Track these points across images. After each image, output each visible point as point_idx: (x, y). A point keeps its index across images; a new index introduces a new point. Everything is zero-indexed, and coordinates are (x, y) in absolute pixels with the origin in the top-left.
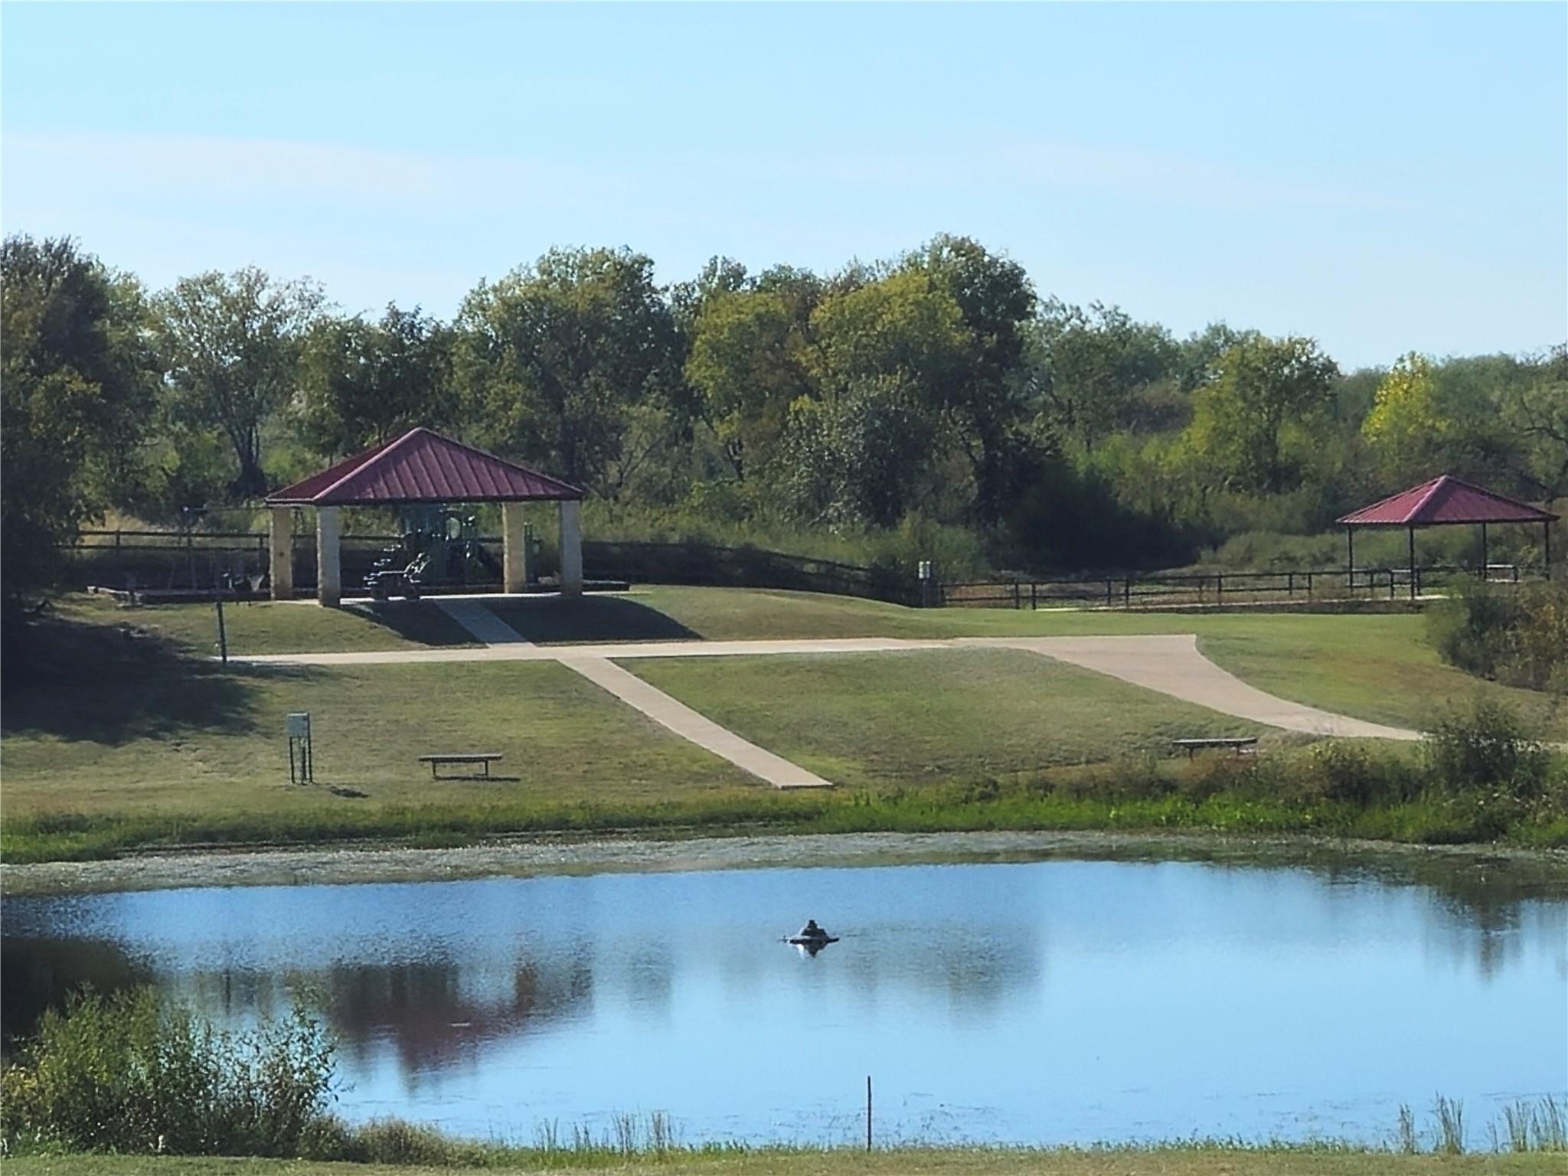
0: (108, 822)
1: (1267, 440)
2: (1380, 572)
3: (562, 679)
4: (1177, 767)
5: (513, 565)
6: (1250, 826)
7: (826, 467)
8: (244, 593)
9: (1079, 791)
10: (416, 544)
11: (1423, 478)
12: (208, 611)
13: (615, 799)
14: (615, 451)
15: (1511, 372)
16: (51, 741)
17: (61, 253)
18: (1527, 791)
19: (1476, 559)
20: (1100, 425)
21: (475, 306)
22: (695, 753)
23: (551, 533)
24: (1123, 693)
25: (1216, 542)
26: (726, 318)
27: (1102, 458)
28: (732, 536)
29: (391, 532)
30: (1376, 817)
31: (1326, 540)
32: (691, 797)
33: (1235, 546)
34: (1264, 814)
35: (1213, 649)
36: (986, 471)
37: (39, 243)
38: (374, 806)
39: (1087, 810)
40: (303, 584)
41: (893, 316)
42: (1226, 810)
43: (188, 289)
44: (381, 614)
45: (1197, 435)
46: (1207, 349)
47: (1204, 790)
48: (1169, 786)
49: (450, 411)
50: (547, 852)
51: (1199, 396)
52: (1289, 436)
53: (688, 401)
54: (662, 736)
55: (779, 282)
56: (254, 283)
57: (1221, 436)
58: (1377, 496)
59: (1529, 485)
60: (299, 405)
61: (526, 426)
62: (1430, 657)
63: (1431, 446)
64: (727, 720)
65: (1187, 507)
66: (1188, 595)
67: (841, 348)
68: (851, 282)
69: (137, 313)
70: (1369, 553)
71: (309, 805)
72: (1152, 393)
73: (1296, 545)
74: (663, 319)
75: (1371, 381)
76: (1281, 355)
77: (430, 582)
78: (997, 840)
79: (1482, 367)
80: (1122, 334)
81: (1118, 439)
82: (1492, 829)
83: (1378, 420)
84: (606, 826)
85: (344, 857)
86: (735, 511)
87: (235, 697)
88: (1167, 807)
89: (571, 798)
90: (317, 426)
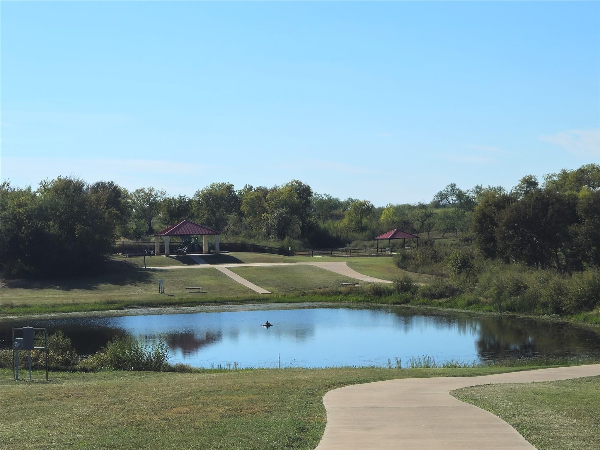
0: (121, 302)
1: (359, 222)
2: (384, 249)
3: (215, 270)
4: (342, 289)
5: (205, 248)
6: (357, 301)
7: (270, 228)
8: (150, 254)
9: (322, 294)
10: (185, 244)
11: (392, 229)
12: (142, 258)
13: (227, 296)
14: (226, 224)
15: (410, 207)
16: (109, 285)
17: (111, 184)
18: (414, 293)
19: (403, 246)
20: (326, 219)
21: (197, 195)
22: (243, 287)
23: (213, 242)
24: (331, 274)
25: (350, 243)
26: (249, 197)
27: (326, 225)
28: (251, 242)
29: (180, 241)
30: (383, 299)
31: (371, 242)
32: (242, 296)
33: (354, 243)
34: (360, 298)
35: (350, 265)
36: (302, 228)
37: (107, 182)
38: (177, 298)
39: (324, 298)
40: (162, 252)
41: (284, 196)
42: (352, 298)
43: (137, 191)
44: (178, 258)
45: (346, 221)
46: (350, 202)
47: (348, 294)
48: (341, 293)
49: (192, 216)
50: (212, 308)
51: (346, 212)
52: (365, 221)
53: (241, 214)
54: (236, 283)
55: (260, 189)
56: (151, 190)
57: (351, 221)
58: (383, 233)
59: (414, 231)
60: (161, 215)
61: (208, 219)
62: (394, 266)
63: (394, 223)
64: (249, 280)
65: (344, 235)
66: (344, 254)
67: (273, 203)
68: (275, 190)
69: (127, 196)
70: (381, 245)
71: (163, 298)
72: (336, 212)
73: (366, 243)
74: (236, 197)
75: (381, 210)
76: (363, 204)
77: (188, 251)
78: (305, 304)
79: (404, 206)
80: (330, 200)
81: (330, 221)
82: (407, 301)
83: (383, 217)
84: (225, 302)
85: (171, 309)
86: (251, 237)
87: (148, 275)
88: (340, 297)
89: (218, 296)
90: (165, 220)
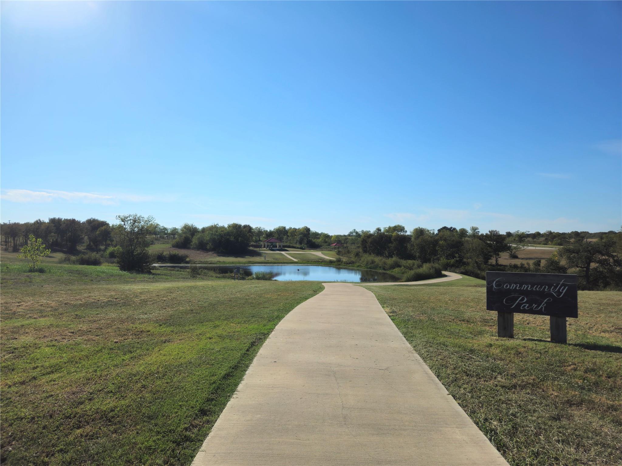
0: (253, 262)
1: (325, 240)
2: (332, 249)
3: (281, 253)
4: (320, 260)
5: (278, 246)
6: (325, 264)
7: (297, 241)
8: (261, 248)
9: (314, 262)
10: (271, 245)
11: (335, 243)
12: (259, 249)
13: (285, 261)
14: (283, 239)
15: (341, 236)
16: (249, 257)
17: (249, 226)
18: (342, 263)
19: (338, 248)
20: (315, 238)
21: (274, 229)
22: (290, 259)
23: (280, 244)
24: (317, 256)
25: (322, 246)
26: (291, 231)
27: (315, 241)
28: (291, 245)
29: (270, 244)
30: (332, 264)
31: (329, 247)
32: (290, 261)
33: (323, 247)
34: (325, 263)
35: (322, 253)
36: (307, 241)
37: (247, 225)
38: (270, 261)
39: (314, 263)
40: (264, 247)
41: (302, 231)
42: (323, 263)
43: (256, 228)
44: (269, 249)
45: (321, 239)
46: (322, 233)
47: (322, 262)
48: (319, 262)
49: (274, 236)
50: (281, 264)
51: (321, 237)
52: (327, 240)
53: (288, 236)
54: (288, 258)
55: (294, 229)
56: (260, 228)
57: (322, 239)
58: (332, 244)
59: (342, 243)
60: (264, 236)
61: (277, 237)
62: (336, 254)
63: (336, 240)
64: (292, 257)
65: (320, 244)
66: (320, 250)
67: (298, 233)
68: (299, 229)
69: (253, 229)
70: (332, 247)
71: (266, 261)
72: (318, 236)
73: (327, 247)
74: (286, 231)
75: (332, 236)
76: (326, 234)
77: (272, 247)
78: (309, 265)
79: (339, 235)
80: (316, 233)
81: (316, 239)
82: (339, 265)
83: (332, 239)
84: (284, 263)
85: (268, 264)
86: (291, 243)
87: (261, 254)
88: (320, 263)
89: (282, 261)
90: (265, 237)
